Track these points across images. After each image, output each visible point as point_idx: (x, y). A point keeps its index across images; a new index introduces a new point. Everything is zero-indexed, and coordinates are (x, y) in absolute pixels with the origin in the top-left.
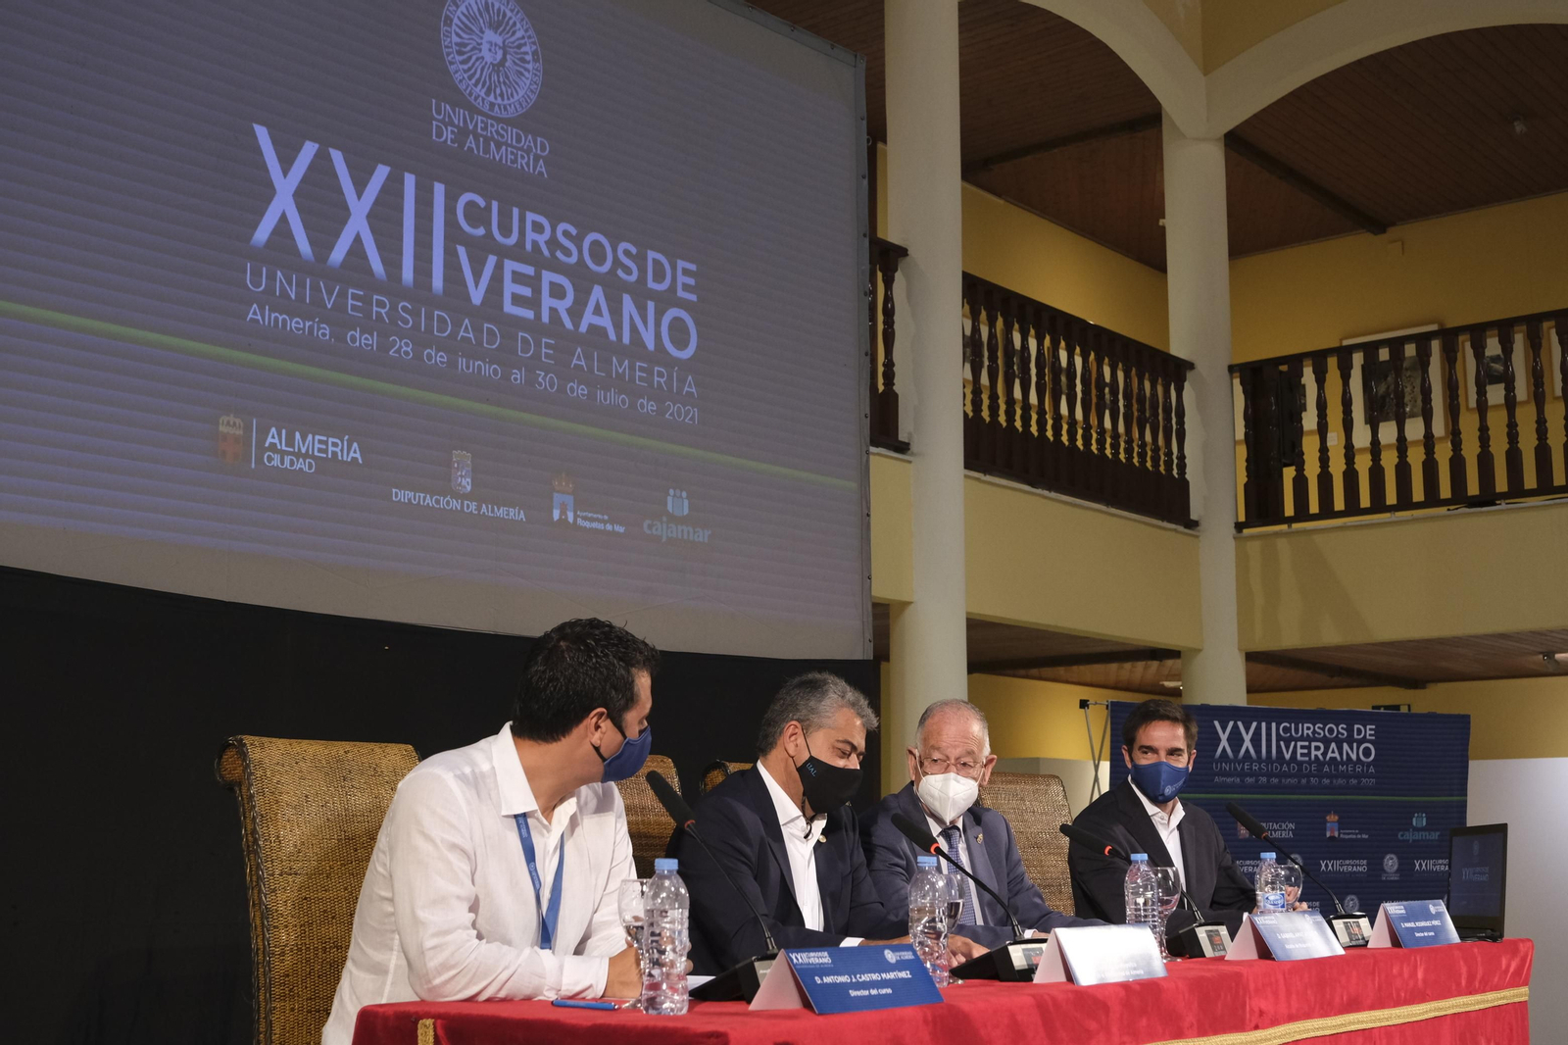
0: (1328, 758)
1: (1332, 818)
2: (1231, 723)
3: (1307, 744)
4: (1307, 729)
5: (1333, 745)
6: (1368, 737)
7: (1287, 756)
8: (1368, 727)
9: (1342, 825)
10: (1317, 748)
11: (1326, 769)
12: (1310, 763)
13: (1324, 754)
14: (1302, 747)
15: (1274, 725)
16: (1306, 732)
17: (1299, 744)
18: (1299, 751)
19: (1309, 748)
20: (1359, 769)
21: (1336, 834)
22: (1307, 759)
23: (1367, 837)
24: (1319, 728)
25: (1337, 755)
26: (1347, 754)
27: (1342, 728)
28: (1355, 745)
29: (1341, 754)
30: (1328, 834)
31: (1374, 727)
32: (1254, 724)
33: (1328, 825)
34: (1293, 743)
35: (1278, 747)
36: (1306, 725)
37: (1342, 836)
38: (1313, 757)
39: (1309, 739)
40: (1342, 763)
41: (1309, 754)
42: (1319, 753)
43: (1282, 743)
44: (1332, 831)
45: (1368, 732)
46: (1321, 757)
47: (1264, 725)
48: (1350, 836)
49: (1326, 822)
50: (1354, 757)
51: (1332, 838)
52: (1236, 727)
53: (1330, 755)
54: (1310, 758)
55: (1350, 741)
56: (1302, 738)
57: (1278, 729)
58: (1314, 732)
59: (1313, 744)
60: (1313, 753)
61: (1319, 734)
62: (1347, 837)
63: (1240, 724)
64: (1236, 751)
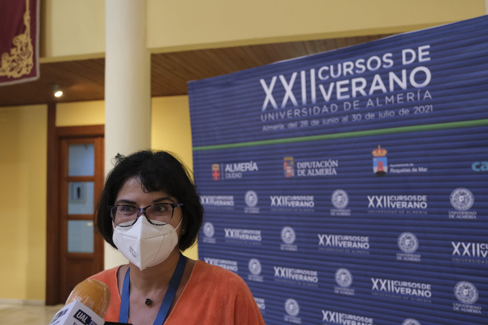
0: (371, 92)
1: (380, 153)
2: (274, 79)
3: (347, 82)
4: (347, 67)
5: (377, 78)
6: (421, 60)
7: (327, 98)
8: (420, 49)
9: (391, 159)
10: (359, 84)
11: (370, 103)
12: (351, 100)
13: (367, 89)
14: (342, 86)
15: (313, 72)
16: (345, 70)
17: (339, 84)
18: (339, 90)
19: (349, 86)
20: (410, 97)
21: (385, 169)
22: (348, 97)
23: (425, 170)
24: (360, 63)
25: (382, 87)
26: (395, 83)
27: (388, 58)
28: (404, 72)
29: (387, 85)
30: (376, 169)
31: (428, 47)
32: (294, 75)
33: (375, 160)
34: (332, 85)
35: (318, 90)
36: (345, 64)
37: (392, 171)
38: (354, 94)
39: (349, 77)
40: (389, 94)
41: (350, 91)
42: (361, 89)
43: (321, 87)
44: (380, 165)
45: (421, 54)
46: (363, 93)
47: (303, 74)
48: (402, 171)
49: (371, 158)
50: (403, 85)
51: (381, 174)
52: (278, 81)
53: (373, 88)
54: (351, 96)
55: (397, 69)
56: (342, 78)
57: (316, 74)
58: (355, 68)
59: (354, 81)
60: (355, 89)
61: (360, 69)
62: (398, 171)
63: (282, 78)
64: (279, 102)
